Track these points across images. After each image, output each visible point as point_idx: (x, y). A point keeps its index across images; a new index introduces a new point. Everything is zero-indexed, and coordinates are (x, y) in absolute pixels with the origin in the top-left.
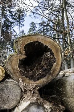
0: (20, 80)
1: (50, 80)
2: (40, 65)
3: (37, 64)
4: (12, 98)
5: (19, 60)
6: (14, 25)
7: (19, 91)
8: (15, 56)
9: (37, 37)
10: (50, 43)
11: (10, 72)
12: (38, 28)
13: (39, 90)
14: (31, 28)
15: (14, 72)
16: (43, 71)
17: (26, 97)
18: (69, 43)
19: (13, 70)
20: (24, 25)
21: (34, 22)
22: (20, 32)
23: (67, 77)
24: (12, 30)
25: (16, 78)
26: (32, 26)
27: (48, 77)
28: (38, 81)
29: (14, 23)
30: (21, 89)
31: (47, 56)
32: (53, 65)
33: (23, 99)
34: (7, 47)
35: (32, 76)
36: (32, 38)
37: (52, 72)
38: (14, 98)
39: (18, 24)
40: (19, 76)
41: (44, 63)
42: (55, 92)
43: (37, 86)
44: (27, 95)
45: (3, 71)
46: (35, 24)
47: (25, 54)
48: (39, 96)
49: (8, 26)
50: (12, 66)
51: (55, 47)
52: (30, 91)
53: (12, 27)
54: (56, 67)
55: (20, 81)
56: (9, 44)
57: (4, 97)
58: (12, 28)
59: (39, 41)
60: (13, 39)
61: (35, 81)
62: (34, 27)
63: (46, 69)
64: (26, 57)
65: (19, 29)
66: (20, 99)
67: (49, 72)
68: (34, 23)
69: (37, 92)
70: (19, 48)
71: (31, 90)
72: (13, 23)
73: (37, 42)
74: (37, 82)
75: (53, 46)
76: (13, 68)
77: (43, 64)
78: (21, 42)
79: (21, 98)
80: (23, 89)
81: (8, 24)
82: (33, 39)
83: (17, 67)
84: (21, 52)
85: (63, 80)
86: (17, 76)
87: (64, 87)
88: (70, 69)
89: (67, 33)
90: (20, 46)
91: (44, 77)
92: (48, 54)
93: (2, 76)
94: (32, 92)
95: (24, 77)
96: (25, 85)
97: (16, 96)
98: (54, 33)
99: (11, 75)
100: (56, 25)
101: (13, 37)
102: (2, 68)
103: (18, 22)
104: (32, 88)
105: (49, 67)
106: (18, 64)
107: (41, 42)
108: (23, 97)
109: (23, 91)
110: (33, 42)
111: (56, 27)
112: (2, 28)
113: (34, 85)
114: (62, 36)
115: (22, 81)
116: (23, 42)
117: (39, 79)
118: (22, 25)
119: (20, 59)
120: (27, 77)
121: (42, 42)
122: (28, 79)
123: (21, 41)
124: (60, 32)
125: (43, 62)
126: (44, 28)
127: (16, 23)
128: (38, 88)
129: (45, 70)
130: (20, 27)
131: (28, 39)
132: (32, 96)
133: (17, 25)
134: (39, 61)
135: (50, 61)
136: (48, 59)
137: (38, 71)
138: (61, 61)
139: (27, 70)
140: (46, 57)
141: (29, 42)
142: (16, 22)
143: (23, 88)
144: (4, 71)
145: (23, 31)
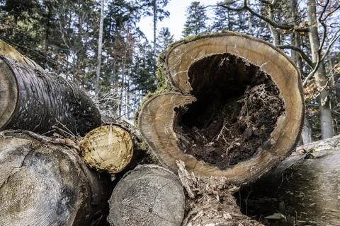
0: (181, 165)
1: (268, 166)
2: (234, 125)
3: (226, 122)
4: (160, 214)
5: (176, 109)
6: (138, 16)
7: (181, 196)
8: (163, 98)
9: (225, 41)
10: (265, 57)
11: (151, 144)
12: (211, 19)
13: (235, 194)
14: (189, 23)
15: (162, 144)
16: (246, 141)
17: (201, 213)
18: (314, 61)
19: (159, 137)
20: (167, 14)
21: (199, 3)
22: (157, 34)
23: (318, 158)
24: (133, 31)
25: (168, 161)
26: (193, 16)
27: (263, 156)
28: (232, 168)
29: (139, 10)
30: (185, 190)
31: (256, 95)
32: (275, 121)
33: (191, 217)
34: (120, 81)
35: (214, 155)
36: (209, 44)
37: (273, 141)
38: (165, 214)
39: (152, 12)
40: (178, 154)
41: (248, 118)
42: (282, 204)
43: (229, 183)
44: (205, 207)
45: (126, 143)
46: (202, 8)
47: (192, 93)
48: (238, 209)
49: (121, 20)
50: (154, 126)
51: (281, 67)
52: (212, 195)
53: (134, 20)
54: (284, 127)
55: (181, 168)
56: (127, 73)
57: (137, 211)
58: (133, 25)
59: (232, 54)
60: (137, 58)
61: (223, 169)
62: (198, 19)
63: (256, 133)
64: (194, 99)
65: (155, 25)
66: (184, 219)
67: (266, 143)
68: (201, 4)
69: (231, 199)
70: (174, 75)
71: (215, 192)
72: (135, 9)
73: (226, 55)
74: (230, 171)
75: (276, 67)
76: (157, 133)
77: (245, 119)
78: (180, 57)
79: (185, 216)
80: (189, 191)
81: (123, 13)
82: (213, 47)
83: (168, 128)
84: (181, 85)
85: (305, 167)
86: (171, 156)
87: (312, 188)
88: (321, 143)
89: (307, 31)
90: (177, 69)
91: (251, 156)
92: (260, 91)
93: (124, 156)
94: (218, 197)
95: (191, 156)
96: (194, 179)
97: (171, 209)
98: (264, 34)
99: (154, 153)
100: (272, 7)
101: (137, 50)
102: (124, 134)
103: (149, 5)
104: (217, 186)
105: (263, 128)
106: (172, 120)
107: (239, 56)
108: (192, 212)
109: (192, 195)
110: (214, 56)
111: (272, 12)
112: (104, 27)
113: (223, 181)
114: (290, 42)
115: (187, 168)
116: (183, 57)
117: (234, 163)
118: (163, 15)
119: (178, 106)
120: (199, 157)
121: (241, 54)
122: (201, 162)
123: (178, 53)
124: (285, 29)
125: (244, 115)
126: (229, 19)
127: (145, 8)
128: (235, 187)
129: (253, 136)
130: (158, 19)
131: (199, 47)
132: (219, 209)
133: (149, 14)
134: (229, 112)
135: (267, 110)
136: (259, 104)
137: (231, 140)
138: (301, 111)
139: (197, 138)
140: (254, 98)
141: (202, 56)
142: (144, 5)
143: (191, 187)
144: (131, 144)
145: (166, 33)
